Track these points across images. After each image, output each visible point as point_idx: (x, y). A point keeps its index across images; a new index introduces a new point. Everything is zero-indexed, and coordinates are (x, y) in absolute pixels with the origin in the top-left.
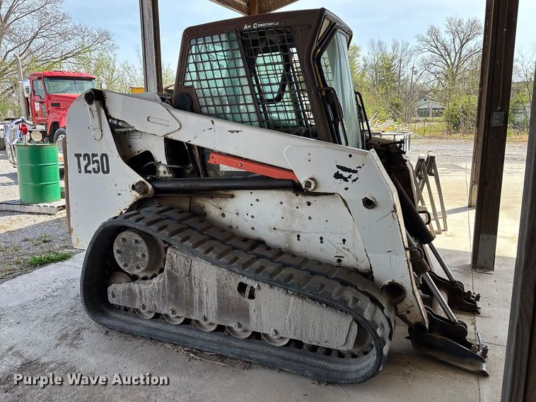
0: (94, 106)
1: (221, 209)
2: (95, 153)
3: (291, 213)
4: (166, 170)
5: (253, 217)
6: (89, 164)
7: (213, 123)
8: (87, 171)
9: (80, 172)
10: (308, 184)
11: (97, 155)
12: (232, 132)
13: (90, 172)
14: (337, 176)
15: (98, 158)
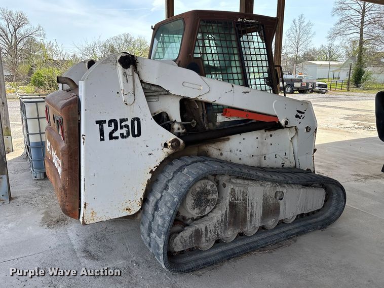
0: (129, 71)
1: (220, 150)
2: (125, 118)
3: (262, 143)
4: (180, 127)
5: (240, 151)
6: (116, 129)
7: (233, 86)
8: (111, 137)
9: (103, 140)
10: (286, 123)
11: (127, 120)
12: (245, 93)
13: (117, 138)
14: (297, 116)
15: (129, 123)
